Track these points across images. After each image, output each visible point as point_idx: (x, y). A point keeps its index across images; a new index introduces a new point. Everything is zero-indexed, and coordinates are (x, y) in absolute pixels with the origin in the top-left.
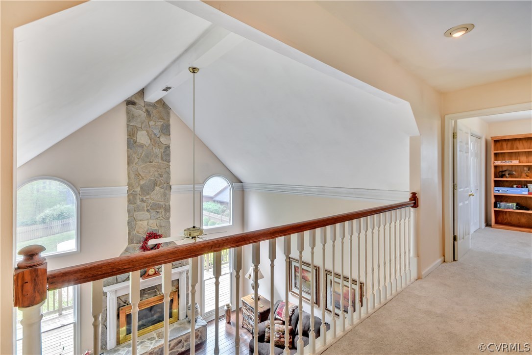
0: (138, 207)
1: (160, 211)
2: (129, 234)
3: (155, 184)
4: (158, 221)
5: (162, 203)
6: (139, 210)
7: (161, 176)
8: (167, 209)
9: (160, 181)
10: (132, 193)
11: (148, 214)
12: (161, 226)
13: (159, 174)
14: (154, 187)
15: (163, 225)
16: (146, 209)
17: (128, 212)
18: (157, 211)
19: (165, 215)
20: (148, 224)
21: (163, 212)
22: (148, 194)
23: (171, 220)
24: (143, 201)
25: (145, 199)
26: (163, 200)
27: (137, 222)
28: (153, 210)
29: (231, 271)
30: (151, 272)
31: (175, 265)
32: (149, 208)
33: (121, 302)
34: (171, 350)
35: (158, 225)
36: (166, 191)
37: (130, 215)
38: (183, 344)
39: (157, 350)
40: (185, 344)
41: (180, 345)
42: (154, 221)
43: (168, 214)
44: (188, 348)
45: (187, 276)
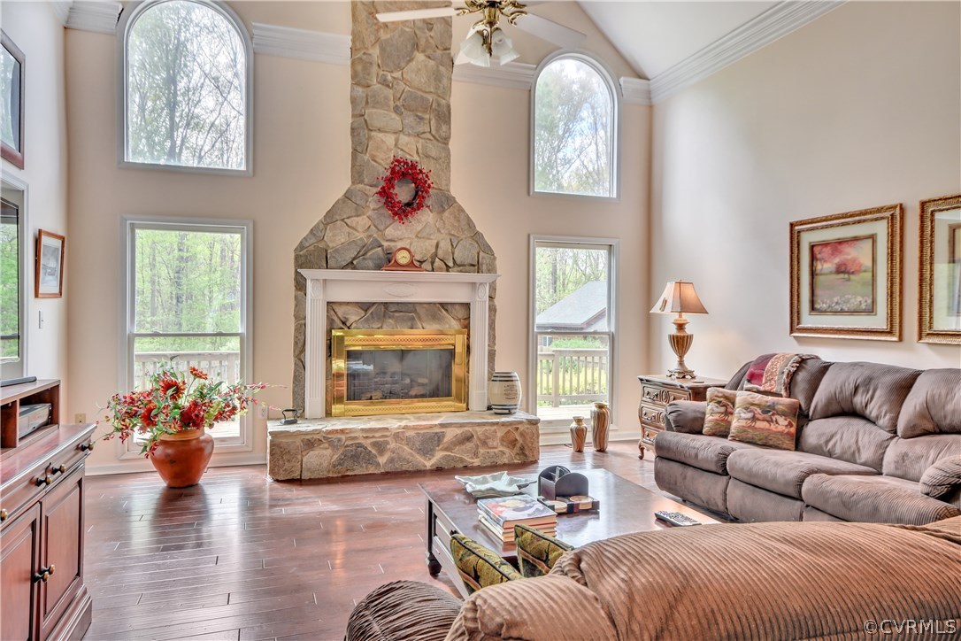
0: (374, 96)
1: (427, 116)
2: (354, 157)
3: (416, 46)
4: (421, 141)
5: (430, 98)
6: (376, 104)
8: (444, 116)
9: (427, 39)
10: (360, 59)
11: (398, 118)
12: (428, 156)
13: (424, 22)
14: (412, 52)
15: (433, 154)
16: (392, 104)
17: (352, 102)
18: (419, 114)
19: (437, 131)
20: (396, 145)
21: (433, 122)
22: (399, 68)
23: (452, 145)
24: (385, 83)
25: (389, 78)
26: (432, 90)
27: (373, 133)
28: (410, 111)
29: (613, 330)
30: (403, 258)
31: (460, 266)
32: (399, 103)
33: (336, 318)
34: (446, 449)
35: (420, 151)
36: (442, 69)
37: (357, 112)
38: (477, 446)
39: (411, 433)
40: (482, 451)
41: (469, 445)
42: (412, 140)
43: (444, 127)
44: (487, 463)
45: (490, 303)
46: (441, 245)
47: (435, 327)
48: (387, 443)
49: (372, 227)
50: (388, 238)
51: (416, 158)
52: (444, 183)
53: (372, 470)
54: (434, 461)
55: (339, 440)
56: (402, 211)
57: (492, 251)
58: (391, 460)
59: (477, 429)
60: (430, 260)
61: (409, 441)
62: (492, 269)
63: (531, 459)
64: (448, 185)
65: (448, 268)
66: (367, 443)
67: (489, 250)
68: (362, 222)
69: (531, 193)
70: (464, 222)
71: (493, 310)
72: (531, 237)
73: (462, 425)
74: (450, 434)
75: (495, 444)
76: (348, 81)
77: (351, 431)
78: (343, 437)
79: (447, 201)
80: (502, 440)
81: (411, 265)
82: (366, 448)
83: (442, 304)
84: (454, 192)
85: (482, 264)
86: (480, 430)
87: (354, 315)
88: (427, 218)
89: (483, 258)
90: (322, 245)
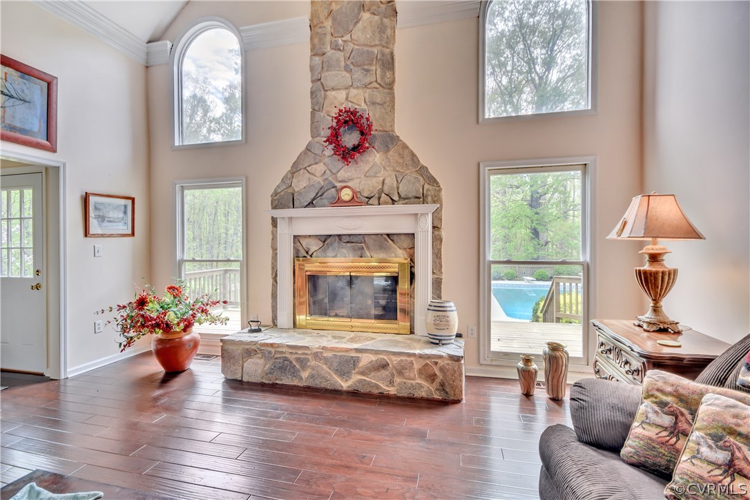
1: (373, 68)
2: (313, 114)
3: (362, 9)
4: (368, 91)
5: (375, 50)
6: (329, 68)
8: (389, 64)
10: (317, 33)
11: (348, 75)
12: (374, 103)
14: (359, 14)
15: (378, 100)
16: (343, 64)
18: (365, 67)
19: (382, 78)
20: (347, 98)
21: (378, 71)
22: (348, 31)
23: (396, 89)
24: (336, 47)
25: (340, 42)
26: (377, 43)
27: (328, 93)
28: (358, 66)
29: (588, 260)
30: (346, 195)
31: (405, 199)
32: (348, 63)
33: (301, 249)
34: (362, 373)
35: (367, 100)
36: (387, 21)
37: (315, 78)
38: (393, 375)
39: (328, 354)
40: (398, 380)
41: (384, 373)
42: (361, 91)
43: (388, 74)
44: (404, 393)
45: (436, 233)
46: (386, 181)
47: (382, 255)
48: (308, 360)
49: (328, 172)
50: (340, 179)
51: (364, 106)
52: (388, 124)
53: (296, 382)
54: (350, 383)
55: (270, 352)
56: (347, 155)
57: (437, 183)
58: (312, 376)
59: (394, 358)
60: (377, 195)
61: (326, 360)
62: (437, 199)
63: (452, 398)
64: (392, 126)
65: (393, 202)
66: (292, 358)
67: (433, 181)
68: (319, 168)
69: (480, 120)
70: (408, 158)
71: (437, 240)
72: (481, 165)
73: (377, 352)
74: (366, 360)
75: (412, 375)
76: (308, 53)
77: (279, 346)
78: (273, 350)
79: (391, 140)
80: (420, 372)
81: (353, 202)
82: (291, 363)
83: (388, 235)
84: (398, 131)
85: (427, 196)
86: (396, 359)
87: (314, 246)
88: (374, 158)
89: (428, 190)
90: (290, 190)
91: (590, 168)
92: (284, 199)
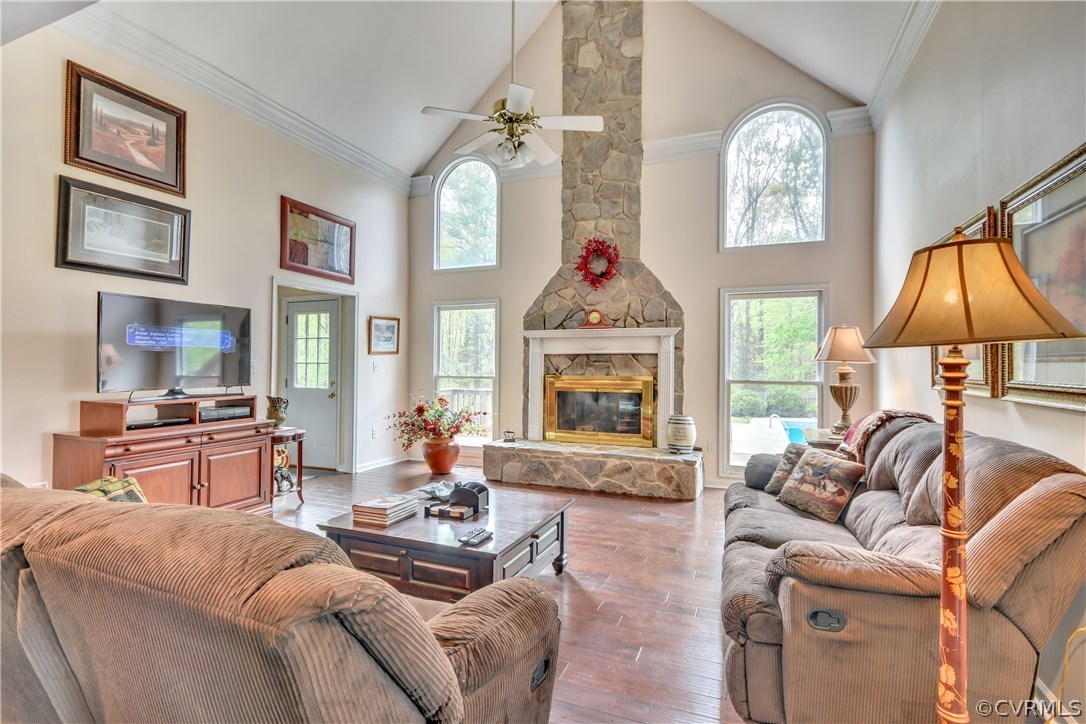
0: (579, 194)
1: (621, 200)
2: (564, 243)
3: (611, 145)
4: (616, 221)
5: (623, 184)
6: (580, 200)
7: (622, 126)
8: (634, 197)
9: (620, 137)
10: (569, 168)
11: (597, 207)
12: (620, 233)
13: (618, 124)
14: (608, 151)
15: (625, 230)
16: (592, 196)
17: (563, 202)
18: (614, 200)
19: (629, 210)
20: (596, 228)
21: (626, 203)
22: (598, 167)
23: (643, 220)
24: (586, 181)
25: (590, 176)
26: (624, 177)
27: (578, 223)
28: (606, 199)
30: (594, 317)
31: (650, 322)
32: (597, 195)
33: (551, 367)
34: (608, 476)
35: (615, 230)
36: (633, 158)
37: (566, 209)
38: (635, 478)
39: (579, 459)
40: (639, 482)
41: (627, 476)
42: (609, 222)
43: (635, 206)
44: (645, 493)
45: (678, 353)
46: (632, 305)
47: (627, 374)
48: (561, 464)
49: (577, 295)
50: (589, 303)
51: (611, 235)
52: (634, 253)
53: (549, 483)
54: (597, 484)
55: (527, 457)
56: (596, 280)
57: (679, 307)
58: (564, 478)
59: (636, 462)
60: (623, 318)
61: (576, 464)
62: (679, 323)
63: (686, 497)
64: (638, 254)
65: (638, 324)
66: (546, 461)
67: (675, 305)
68: (569, 292)
69: (720, 250)
70: (652, 284)
71: (679, 360)
72: (721, 292)
73: (620, 457)
74: (611, 463)
75: (651, 478)
76: (561, 186)
77: (534, 451)
78: (529, 455)
79: (637, 268)
80: (659, 475)
81: (601, 324)
82: (545, 466)
83: (633, 355)
84: (643, 259)
85: (670, 319)
86: (638, 464)
87: (564, 364)
88: (620, 284)
89: (671, 314)
90: (541, 312)
91: (825, 294)
92: (537, 320)
